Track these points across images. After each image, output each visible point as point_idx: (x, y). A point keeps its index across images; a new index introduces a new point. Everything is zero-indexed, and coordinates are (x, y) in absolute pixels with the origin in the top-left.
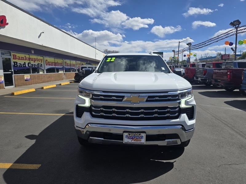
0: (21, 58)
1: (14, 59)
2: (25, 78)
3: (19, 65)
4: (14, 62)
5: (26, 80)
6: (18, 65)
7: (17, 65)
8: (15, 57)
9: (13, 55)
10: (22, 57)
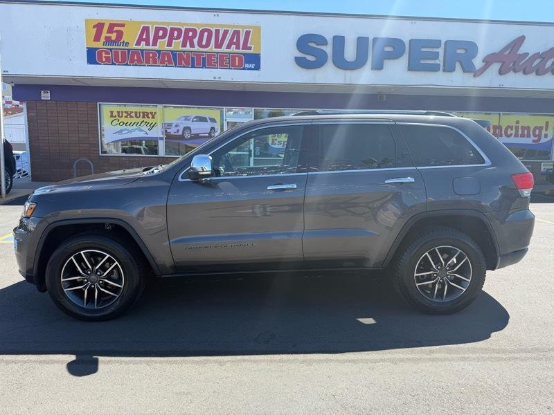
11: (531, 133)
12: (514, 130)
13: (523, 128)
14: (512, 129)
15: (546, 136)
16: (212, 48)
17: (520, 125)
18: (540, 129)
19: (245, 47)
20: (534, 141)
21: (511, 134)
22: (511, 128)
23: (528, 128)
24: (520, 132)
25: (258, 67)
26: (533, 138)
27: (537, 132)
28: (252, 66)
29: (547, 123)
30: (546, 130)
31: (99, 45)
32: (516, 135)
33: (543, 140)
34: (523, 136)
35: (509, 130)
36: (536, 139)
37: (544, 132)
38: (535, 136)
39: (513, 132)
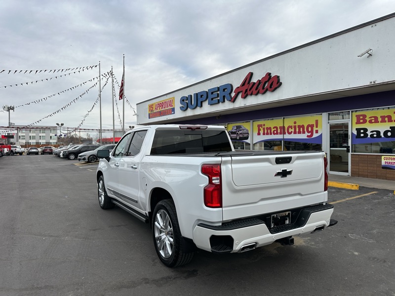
0: (380, 119)
1: (358, 122)
2: (383, 162)
3: (372, 136)
4: (358, 130)
5: (384, 168)
6: (369, 133)
7: (366, 135)
8: (361, 119)
9: (358, 117)
10: (383, 118)
11: (305, 130)
12: (293, 129)
13: (299, 127)
14: (292, 129)
15: (317, 132)
16: (166, 108)
17: (297, 125)
18: (312, 126)
19: (172, 106)
20: (308, 136)
21: (292, 132)
22: (291, 127)
23: (303, 126)
24: (297, 130)
25: (174, 113)
26: (307, 134)
27: (310, 129)
28: (173, 113)
29: (317, 121)
30: (317, 127)
31: (150, 112)
32: (295, 133)
33: (315, 135)
34: (299, 132)
35: (290, 129)
36: (309, 134)
37: (315, 129)
38: (308, 132)
39: (293, 130)
